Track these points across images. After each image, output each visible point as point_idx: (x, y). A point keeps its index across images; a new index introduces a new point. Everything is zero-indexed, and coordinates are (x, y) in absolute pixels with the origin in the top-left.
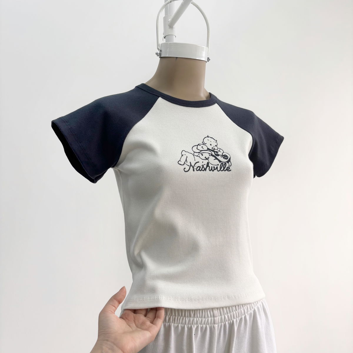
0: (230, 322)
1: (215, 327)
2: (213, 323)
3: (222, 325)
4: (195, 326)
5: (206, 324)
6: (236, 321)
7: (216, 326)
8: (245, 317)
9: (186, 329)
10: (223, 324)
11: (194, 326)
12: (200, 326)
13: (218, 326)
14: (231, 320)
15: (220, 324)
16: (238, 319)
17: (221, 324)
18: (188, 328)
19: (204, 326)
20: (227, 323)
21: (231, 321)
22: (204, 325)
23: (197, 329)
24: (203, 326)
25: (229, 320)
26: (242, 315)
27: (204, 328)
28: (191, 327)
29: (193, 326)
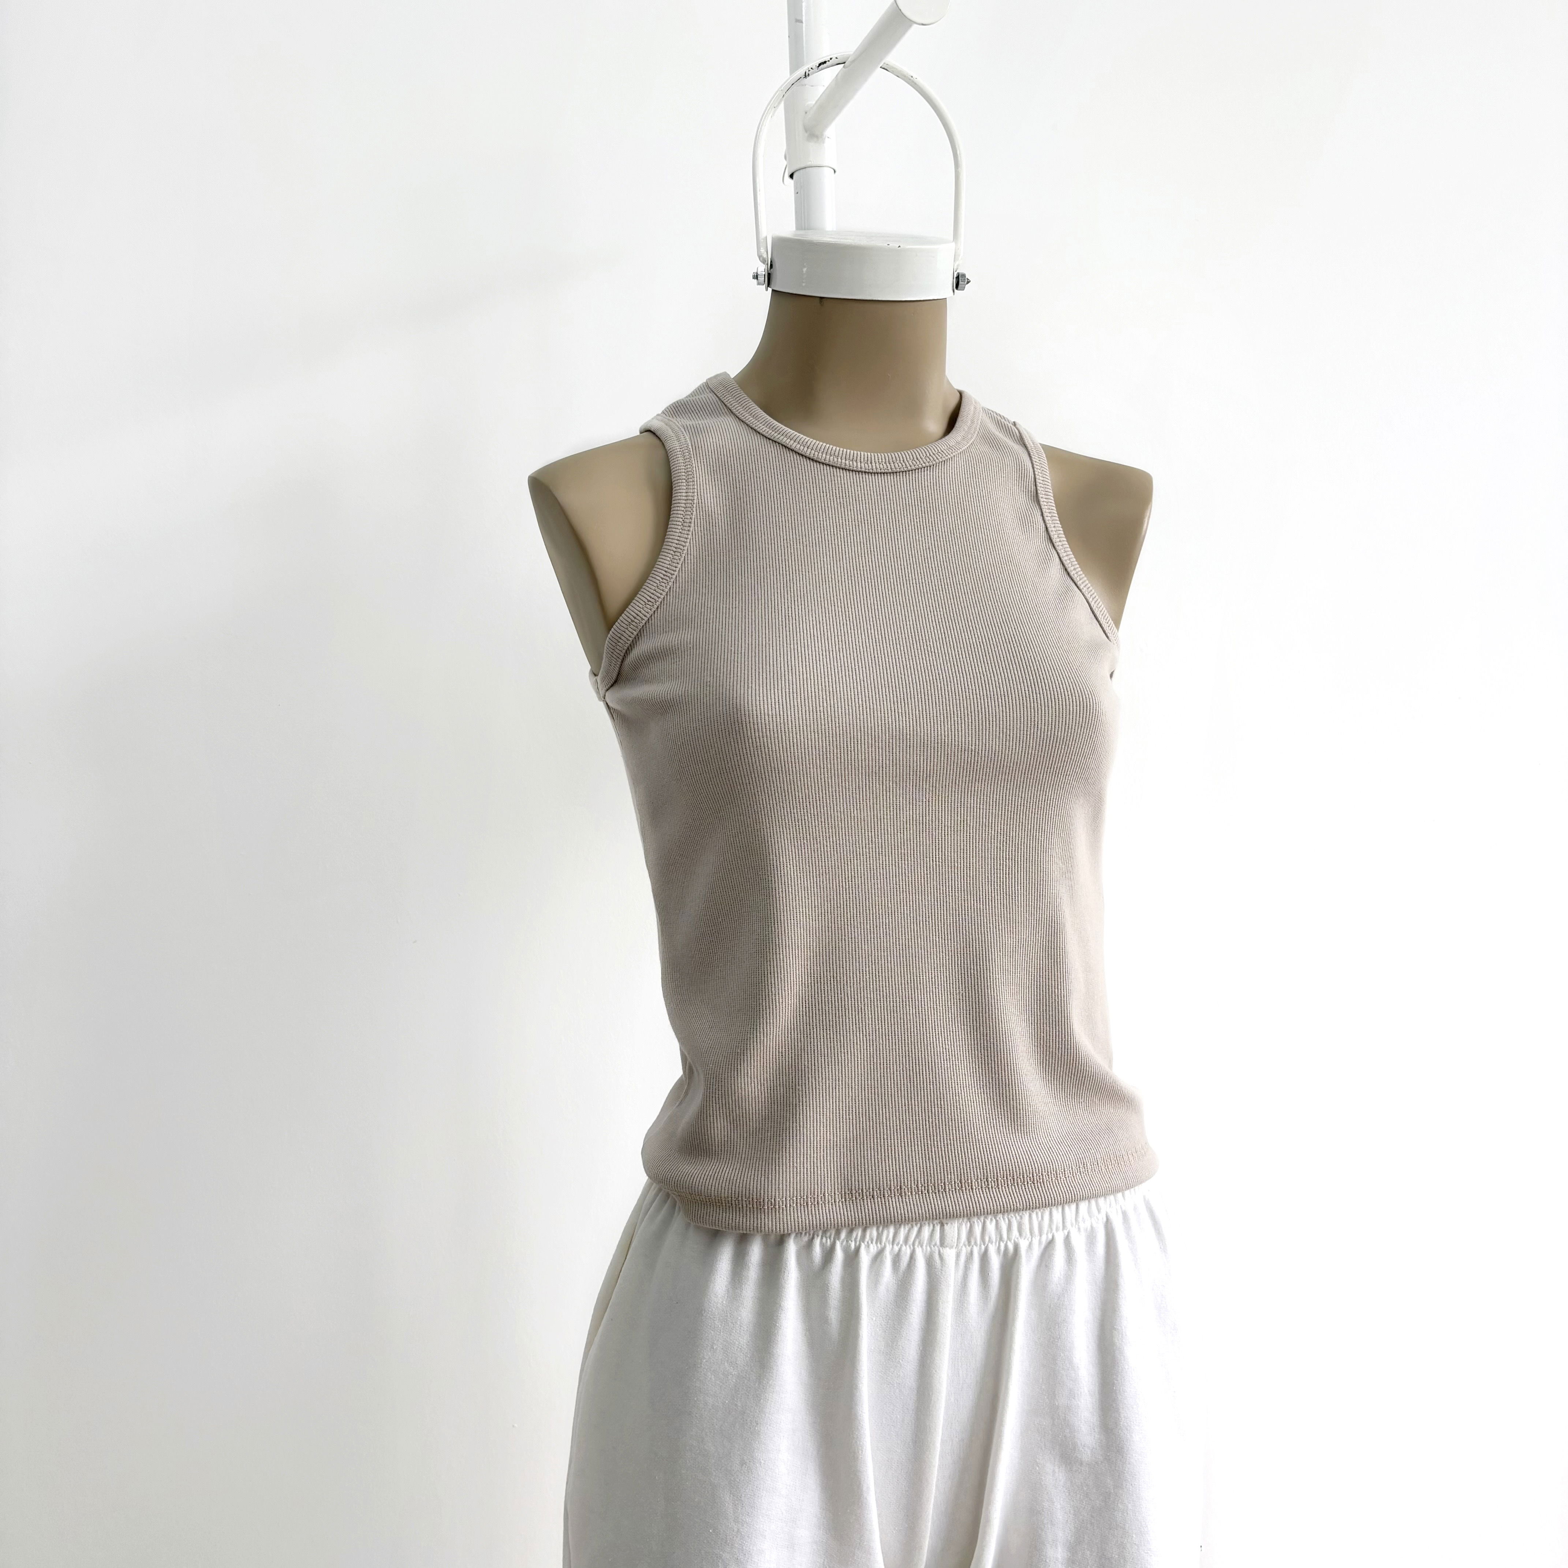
0: (1006, 1246)
1: (945, 1257)
2: (938, 1243)
3: (971, 1253)
4: (874, 1249)
5: (914, 1244)
6: (1030, 1246)
7: (950, 1254)
8: (1067, 1240)
9: (839, 1255)
10: (976, 1250)
11: (868, 1246)
12: (888, 1248)
13: (958, 1256)
14: (1009, 1238)
15: (964, 1251)
16: (1036, 1241)
17: (969, 1249)
18: (846, 1250)
19: (907, 1251)
20: (992, 1249)
21: (1011, 1247)
22: (904, 1248)
23: (878, 1257)
24: (900, 1250)
25: (1001, 1239)
26: (1054, 1231)
27: (905, 1260)
28: (857, 1250)
29: (863, 1246)
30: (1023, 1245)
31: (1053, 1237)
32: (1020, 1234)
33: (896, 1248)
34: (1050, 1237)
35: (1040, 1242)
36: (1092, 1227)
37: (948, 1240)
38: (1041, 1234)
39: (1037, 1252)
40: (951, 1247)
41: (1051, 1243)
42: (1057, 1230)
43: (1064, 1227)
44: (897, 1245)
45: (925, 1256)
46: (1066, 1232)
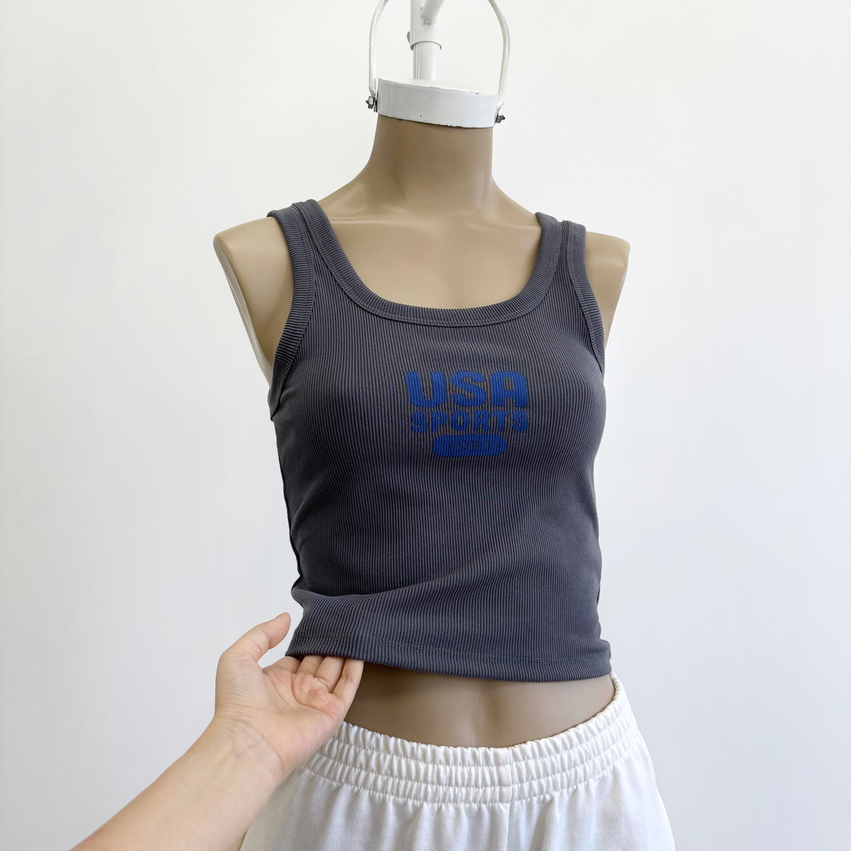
30: (556, 794)
31: (577, 787)
32: (555, 788)
33: (468, 805)
34: (575, 787)
35: (568, 792)
36: (604, 777)
37: (505, 798)
38: (568, 786)
39: (566, 797)
40: (507, 802)
41: (575, 791)
42: (580, 782)
43: (585, 779)
44: (469, 803)
45: (488, 808)
46: (586, 783)
